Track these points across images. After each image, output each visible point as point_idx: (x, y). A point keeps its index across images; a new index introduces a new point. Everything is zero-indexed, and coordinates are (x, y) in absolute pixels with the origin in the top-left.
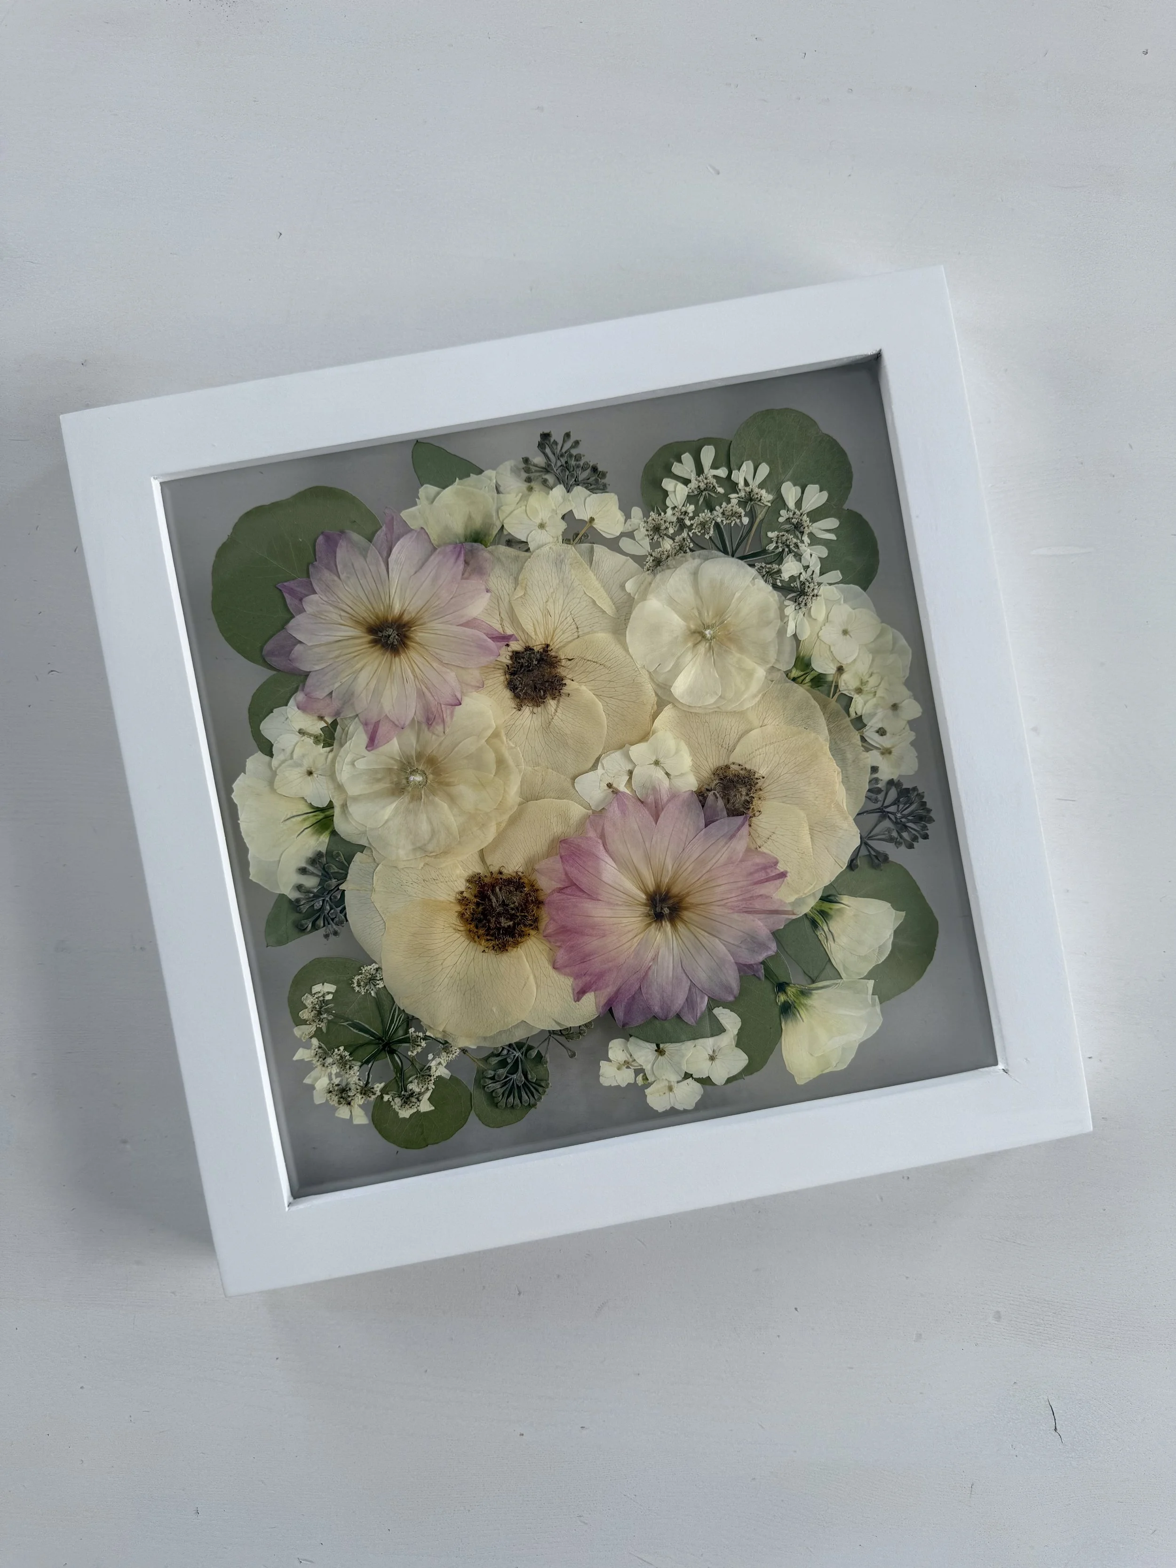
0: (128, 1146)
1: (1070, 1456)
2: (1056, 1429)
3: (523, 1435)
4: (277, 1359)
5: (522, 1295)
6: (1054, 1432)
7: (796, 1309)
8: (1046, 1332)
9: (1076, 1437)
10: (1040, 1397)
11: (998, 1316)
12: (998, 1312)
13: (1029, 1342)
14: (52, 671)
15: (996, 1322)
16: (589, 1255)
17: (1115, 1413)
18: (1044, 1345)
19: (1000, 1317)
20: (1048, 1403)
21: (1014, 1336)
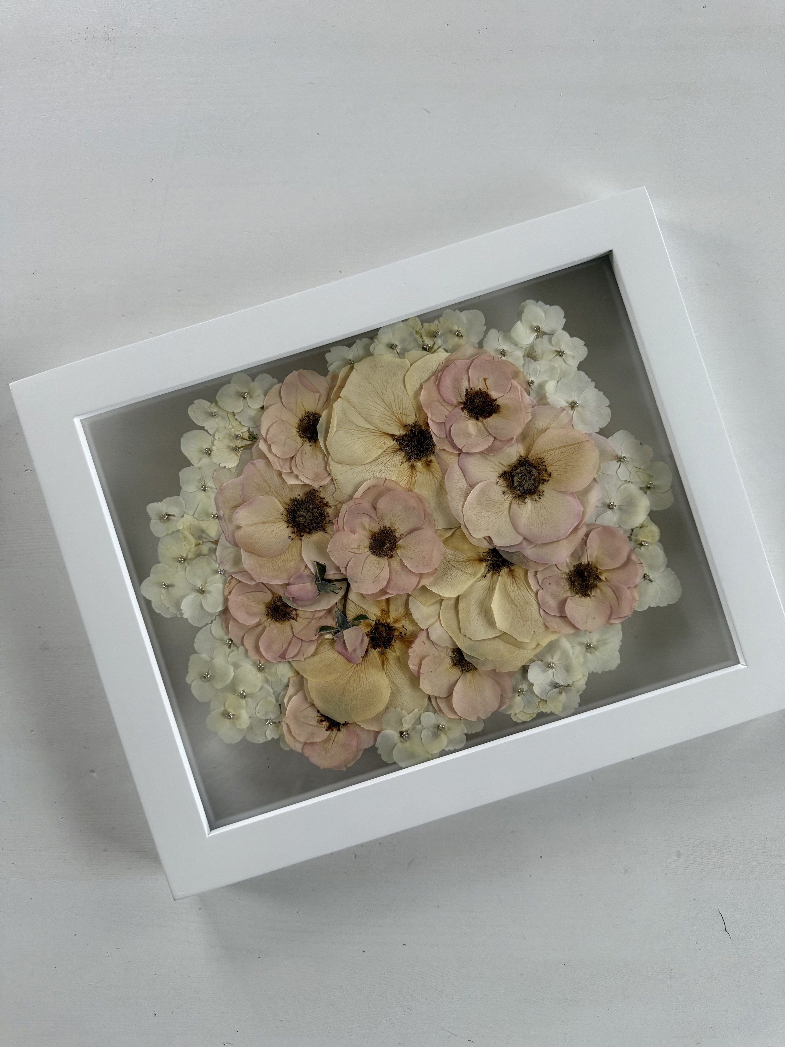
0: (94, 775)
1: (737, 948)
2: (725, 930)
3: (365, 952)
6: (724, 932)
7: (541, 857)
9: (740, 934)
10: (713, 908)
11: (679, 854)
12: (678, 851)
13: (702, 870)
14: (27, 470)
15: (678, 858)
17: (765, 916)
18: (712, 872)
20: (718, 912)
21: (691, 867)
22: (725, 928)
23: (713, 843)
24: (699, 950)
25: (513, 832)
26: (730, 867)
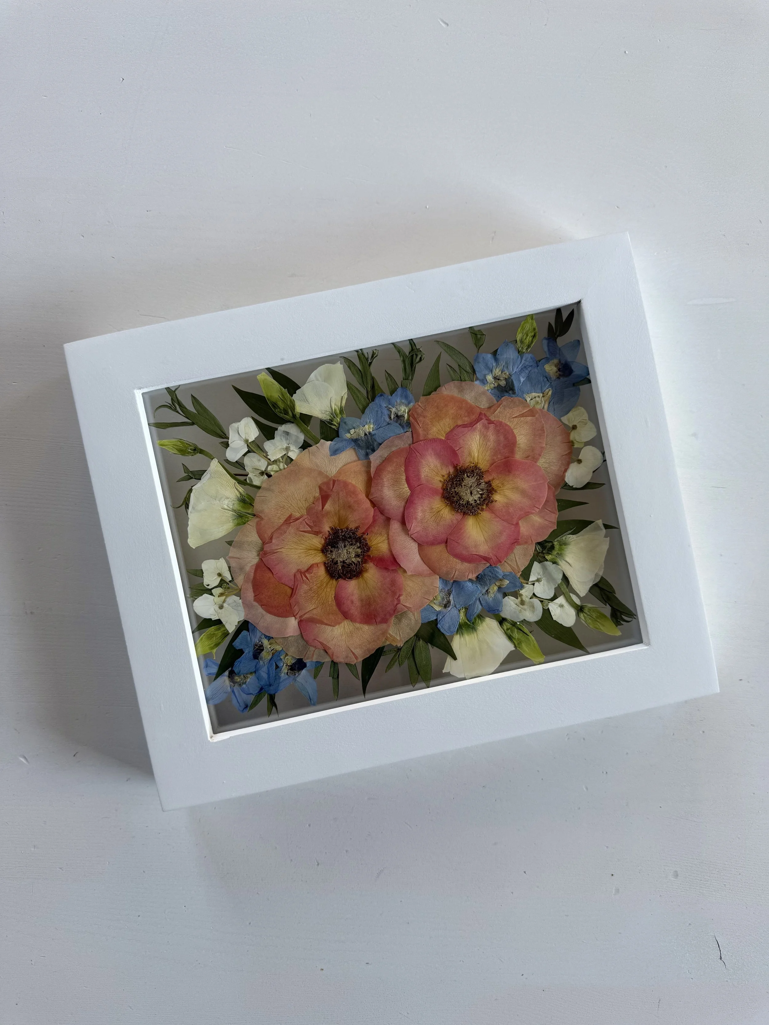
1: (732, 978)
2: (721, 958)
4: (139, 916)
5: (319, 866)
6: (719, 961)
7: (525, 872)
8: (712, 886)
9: (736, 963)
10: (709, 934)
11: (676, 875)
12: (676, 872)
13: (699, 893)
15: (674, 879)
16: (369, 835)
19: (677, 875)
20: (715, 939)
21: (688, 889)
22: (721, 956)
23: (714, 864)
24: (691, 979)
25: (495, 844)
26: (731, 891)
